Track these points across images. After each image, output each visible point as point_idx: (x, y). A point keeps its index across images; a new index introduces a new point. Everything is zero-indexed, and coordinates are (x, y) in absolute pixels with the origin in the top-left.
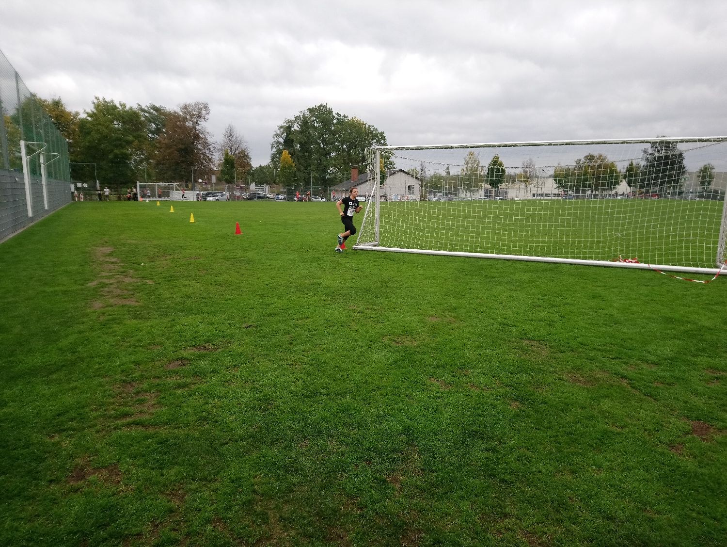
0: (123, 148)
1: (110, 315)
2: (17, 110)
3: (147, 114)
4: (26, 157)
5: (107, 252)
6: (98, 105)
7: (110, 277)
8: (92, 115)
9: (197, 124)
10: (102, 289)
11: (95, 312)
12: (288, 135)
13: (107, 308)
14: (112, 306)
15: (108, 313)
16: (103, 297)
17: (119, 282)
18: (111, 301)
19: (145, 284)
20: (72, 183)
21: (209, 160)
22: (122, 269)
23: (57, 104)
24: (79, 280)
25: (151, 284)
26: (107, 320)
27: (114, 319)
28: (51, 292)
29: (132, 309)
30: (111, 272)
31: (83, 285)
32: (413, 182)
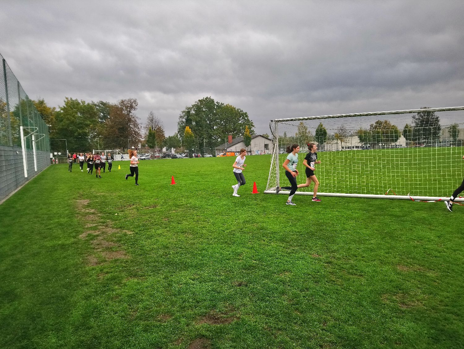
0: (83, 129)
1: (107, 273)
2: (16, 107)
3: (98, 107)
4: (24, 137)
5: (86, 203)
6: (68, 103)
7: (95, 228)
8: (64, 109)
9: (130, 111)
10: (92, 242)
11: (93, 269)
12: (188, 117)
13: (102, 264)
14: (106, 261)
15: (105, 270)
16: (95, 251)
17: (103, 233)
18: (103, 254)
19: (125, 235)
20: (51, 152)
21: (138, 134)
22: (102, 220)
23: (42, 103)
24: (71, 233)
25: (130, 235)
26: (107, 280)
27: (113, 278)
28: (51, 246)
29: (125, 265)
30: (94, 223)
31: (75, 238)
32: (267, 142)
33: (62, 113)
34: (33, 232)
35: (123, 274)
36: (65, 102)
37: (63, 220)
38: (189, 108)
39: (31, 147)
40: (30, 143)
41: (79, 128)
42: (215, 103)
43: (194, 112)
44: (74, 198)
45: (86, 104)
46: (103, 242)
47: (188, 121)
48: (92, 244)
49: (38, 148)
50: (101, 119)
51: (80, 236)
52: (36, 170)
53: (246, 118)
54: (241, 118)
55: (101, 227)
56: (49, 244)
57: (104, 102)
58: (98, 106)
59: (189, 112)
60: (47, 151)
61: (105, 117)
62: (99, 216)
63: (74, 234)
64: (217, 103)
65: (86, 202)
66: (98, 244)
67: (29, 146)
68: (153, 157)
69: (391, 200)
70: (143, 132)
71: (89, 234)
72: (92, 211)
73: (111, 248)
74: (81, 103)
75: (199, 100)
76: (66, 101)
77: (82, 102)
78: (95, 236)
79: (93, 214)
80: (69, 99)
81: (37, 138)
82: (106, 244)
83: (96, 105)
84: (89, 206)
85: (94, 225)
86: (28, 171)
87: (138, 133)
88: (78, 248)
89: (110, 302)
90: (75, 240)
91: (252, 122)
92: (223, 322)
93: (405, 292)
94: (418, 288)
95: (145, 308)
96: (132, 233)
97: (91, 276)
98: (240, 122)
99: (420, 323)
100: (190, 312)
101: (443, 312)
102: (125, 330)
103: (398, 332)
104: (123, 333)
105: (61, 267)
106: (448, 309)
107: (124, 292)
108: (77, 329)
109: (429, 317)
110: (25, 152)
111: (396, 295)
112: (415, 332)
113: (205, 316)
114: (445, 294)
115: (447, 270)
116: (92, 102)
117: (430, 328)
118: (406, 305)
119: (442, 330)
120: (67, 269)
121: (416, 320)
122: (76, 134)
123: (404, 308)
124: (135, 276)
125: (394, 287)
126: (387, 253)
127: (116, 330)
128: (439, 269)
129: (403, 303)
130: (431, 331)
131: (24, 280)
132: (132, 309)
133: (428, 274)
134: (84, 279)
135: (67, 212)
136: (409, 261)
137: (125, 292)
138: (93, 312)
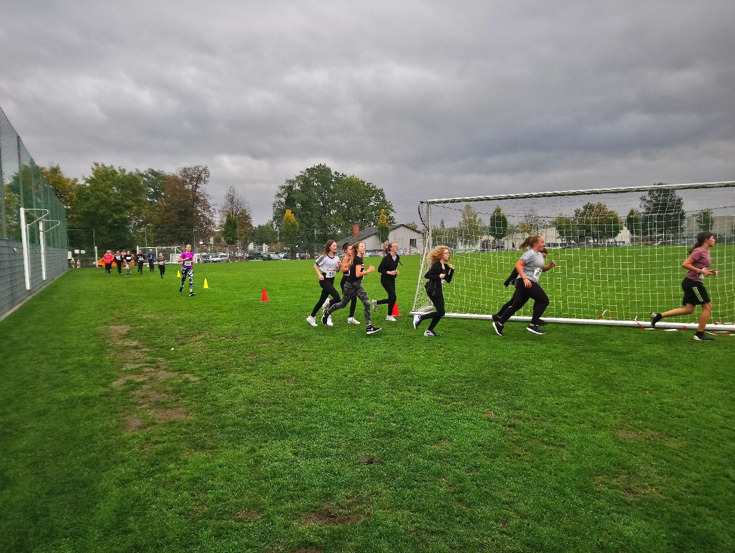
0: (122, 212)
1: (157, 443)
2: (15, 178)
3: (146, 179)
4: (26, 225)
5: (125, 332)
6: (97, 171)
7: (138, 372)
8: (91, 181)
9: (196, 187)
10: (133, 393)
11: (134, 437)
12: (289, 195)
13: (149, 429)
14: (155, 424)
15: (153, 439)
16: (138, 408)
17: (151, 379)
18: (151, 413)
19: (187, 382)
20: (70, 250)
21: (210, 223)
22: (149, 358)
23: (55, 171)
24: (100, 378)
25: (194, 382)
26: (157, 454)
27: (166, 452)
28: (67, 400)
29: (186, 430)
30: (137, 363)
31: (107, 387)
32: (415, 236)
33: (88, 188)
34: (38, 377)
35: (183, 446)
36: (93, 169)
37: (87, 359)
38: (290, 181)
39: (37, 241)
40: (36, 235)
41: (115, 211)
42: (333, 174)
43: (299, 188)
44: (105, 323)
45: (127, 173)
46: (150, 393)
47: (290, 202)
48: (133, 396)
49: (48, 243)
50: (151, 197)
51: (114, 383)
52: (44, 278)
53: (381, 198)
54: (374, 198)
55: (147, 370)
56: (62, 396)
57: (156, 170)
58: (146, 176)
59: (290, 188)
60: (63, 247)
61: (156, 195)
62: (145, 352)
63: (104, 381)
64: (336, 173)
65: (124, 329)
66: (143, 397)
67: (34, 240)
68: (233, 258)
69: (609, 328)
70: (218, 219)
71: (128, 381)
72: (135, 343)
73: (163, 403)
74: (118, 172)
75: (307, 169)
76: (95, 167)
77: (120, 170)
78: (138, 384)
79: (136, 348)
80: (100, 165)
81: (47, 226)
82: (155, 396)
83: (142, 175)
84: (129, 335)
85: (137, 366)
86: (31, 279)
87: (209, 220)
88: (110, 403)
89: (161, 490)
90: (106, 390)
91: (390, 204)
92: (343, 521)
93: (632, 473)
94: (652, 466)
95: (219, 500)
96: (197, 379)
97: (130, 449)
98: (372, 204)
99: (655, 521)
100: (289, 505)
101: (690, 503)
102: (184, 535)
103: (621, 535)
104: (181, 539)
105: (83, 433)
106: (698, 499)
107: (184, 474)
108: (107, 533)
109: (668, 511)
110: (27, 248)
111: (617, 477)
112: (647, 535)
113: (313, 512)
114: (694, 475)
115: (696, 438)
116: (137, 171)
117: (671, 529)
118: (633, 493)
119: (689, 533)
120: (91, 437)
121: (648, 516)
122: (110, 221)
123: (630, 498)
124: (203, 448)
125: (614, 465)
126: (601, 411)
127: (170, 536)
128: (683, 435)
129: (629, 490)
130: (674, 535)
131: (21, 455)
132: (196, 500)
133: (667, 444)
134: (120, 453)
135: (94, 345)
136: (636, 423)
137: (186, 473)
138: (133, 506)
